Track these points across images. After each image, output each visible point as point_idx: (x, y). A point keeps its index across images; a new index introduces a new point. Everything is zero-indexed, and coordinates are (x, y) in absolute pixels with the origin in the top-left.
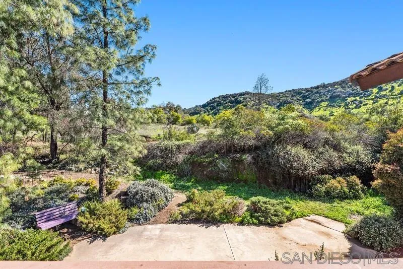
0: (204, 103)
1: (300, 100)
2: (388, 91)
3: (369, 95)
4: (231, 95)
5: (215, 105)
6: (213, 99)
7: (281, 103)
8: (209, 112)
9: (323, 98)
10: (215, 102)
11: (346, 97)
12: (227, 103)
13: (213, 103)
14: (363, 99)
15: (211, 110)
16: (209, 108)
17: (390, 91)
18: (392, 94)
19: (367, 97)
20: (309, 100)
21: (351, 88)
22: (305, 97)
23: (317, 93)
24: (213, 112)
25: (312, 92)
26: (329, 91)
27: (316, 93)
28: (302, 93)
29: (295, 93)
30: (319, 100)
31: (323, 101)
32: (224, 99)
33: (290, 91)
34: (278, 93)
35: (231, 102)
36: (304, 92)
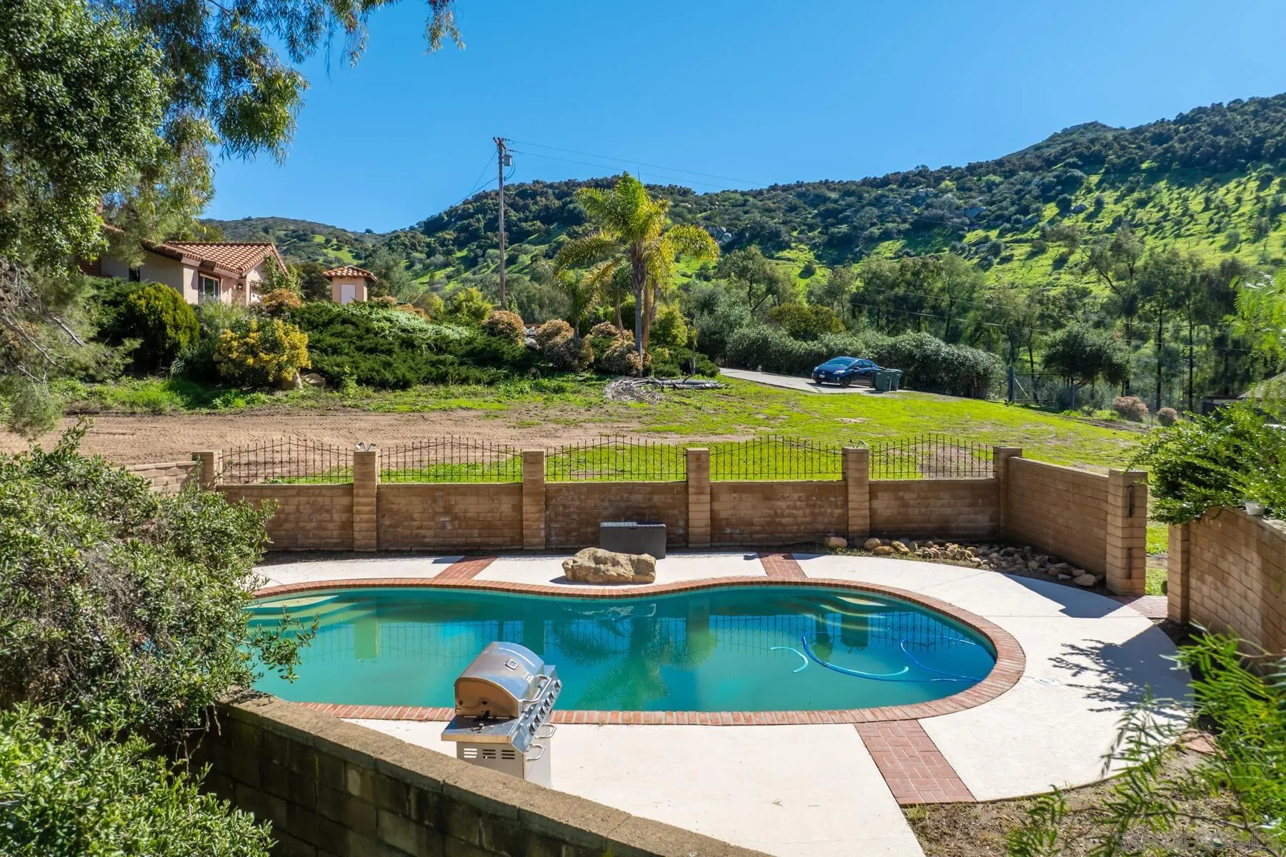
0: (436, 213)
1: (811, 228)
2: (1082, 216)
3: (1030, 224)
4: (551, 186)
5: (480, 223)
6: (478, 198)
7: (741, 233)
8: (449, 253)
9: (890, 225)
10: (482, 210)
11: (960, 227)
12: (526, 220)
13: (472, 215)
14: (1009, 237)
15: (461, 244)
16: (449, 235)
17: (1090, 217)
18: (1090, 227)
19: (1023, 232)
20: (844, 228)
21: (987, 197)
22: (832, 216)
23: (877, 202)
24: (464, 253)
25: (860, 198)
26: (915, 201)
27: (870, 204)
28: (827, 199)
29: (800, 195)
30: (875, 231)
31: (887, 236)
32: (521, 202)
33: (786, 189)
34: (743, 194)
35: (547, 216)
36: (834, 195)
